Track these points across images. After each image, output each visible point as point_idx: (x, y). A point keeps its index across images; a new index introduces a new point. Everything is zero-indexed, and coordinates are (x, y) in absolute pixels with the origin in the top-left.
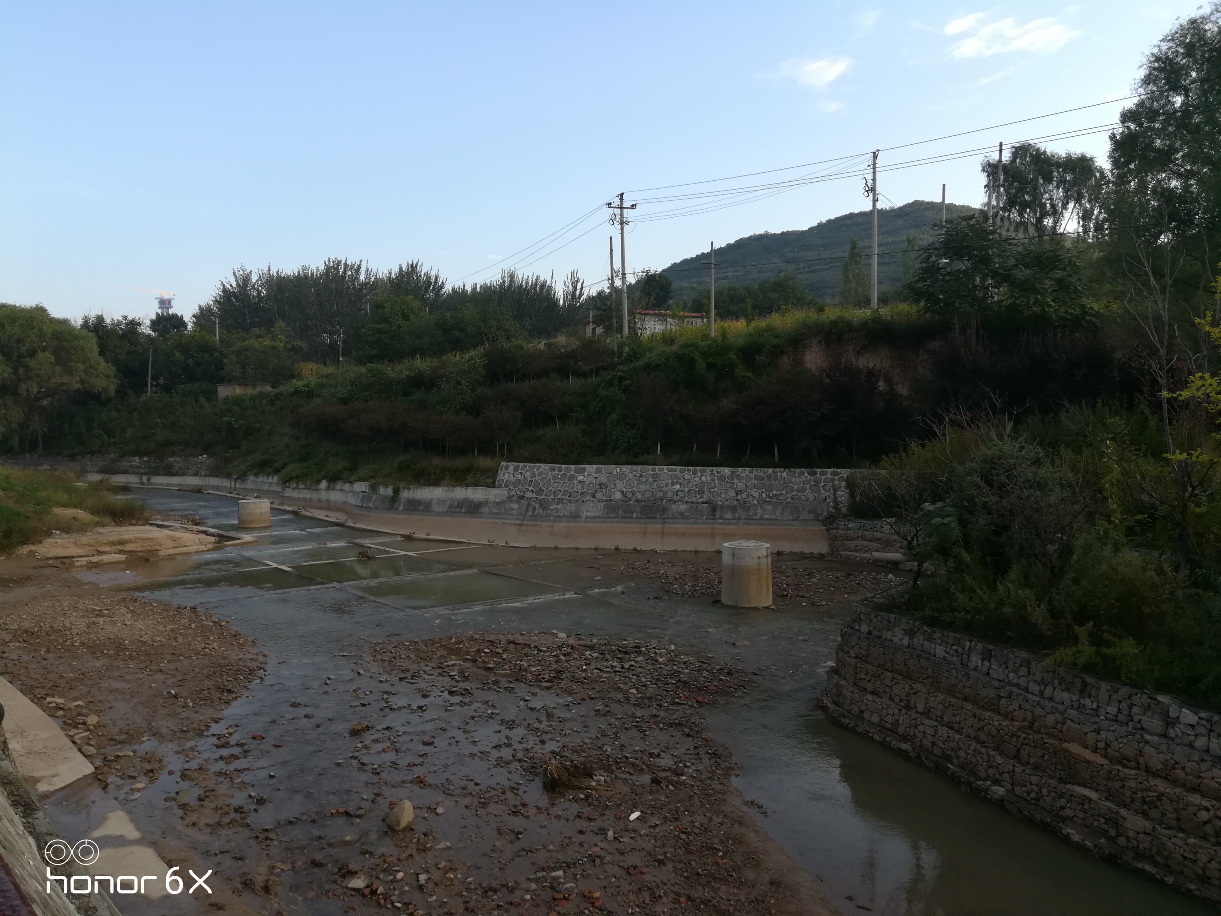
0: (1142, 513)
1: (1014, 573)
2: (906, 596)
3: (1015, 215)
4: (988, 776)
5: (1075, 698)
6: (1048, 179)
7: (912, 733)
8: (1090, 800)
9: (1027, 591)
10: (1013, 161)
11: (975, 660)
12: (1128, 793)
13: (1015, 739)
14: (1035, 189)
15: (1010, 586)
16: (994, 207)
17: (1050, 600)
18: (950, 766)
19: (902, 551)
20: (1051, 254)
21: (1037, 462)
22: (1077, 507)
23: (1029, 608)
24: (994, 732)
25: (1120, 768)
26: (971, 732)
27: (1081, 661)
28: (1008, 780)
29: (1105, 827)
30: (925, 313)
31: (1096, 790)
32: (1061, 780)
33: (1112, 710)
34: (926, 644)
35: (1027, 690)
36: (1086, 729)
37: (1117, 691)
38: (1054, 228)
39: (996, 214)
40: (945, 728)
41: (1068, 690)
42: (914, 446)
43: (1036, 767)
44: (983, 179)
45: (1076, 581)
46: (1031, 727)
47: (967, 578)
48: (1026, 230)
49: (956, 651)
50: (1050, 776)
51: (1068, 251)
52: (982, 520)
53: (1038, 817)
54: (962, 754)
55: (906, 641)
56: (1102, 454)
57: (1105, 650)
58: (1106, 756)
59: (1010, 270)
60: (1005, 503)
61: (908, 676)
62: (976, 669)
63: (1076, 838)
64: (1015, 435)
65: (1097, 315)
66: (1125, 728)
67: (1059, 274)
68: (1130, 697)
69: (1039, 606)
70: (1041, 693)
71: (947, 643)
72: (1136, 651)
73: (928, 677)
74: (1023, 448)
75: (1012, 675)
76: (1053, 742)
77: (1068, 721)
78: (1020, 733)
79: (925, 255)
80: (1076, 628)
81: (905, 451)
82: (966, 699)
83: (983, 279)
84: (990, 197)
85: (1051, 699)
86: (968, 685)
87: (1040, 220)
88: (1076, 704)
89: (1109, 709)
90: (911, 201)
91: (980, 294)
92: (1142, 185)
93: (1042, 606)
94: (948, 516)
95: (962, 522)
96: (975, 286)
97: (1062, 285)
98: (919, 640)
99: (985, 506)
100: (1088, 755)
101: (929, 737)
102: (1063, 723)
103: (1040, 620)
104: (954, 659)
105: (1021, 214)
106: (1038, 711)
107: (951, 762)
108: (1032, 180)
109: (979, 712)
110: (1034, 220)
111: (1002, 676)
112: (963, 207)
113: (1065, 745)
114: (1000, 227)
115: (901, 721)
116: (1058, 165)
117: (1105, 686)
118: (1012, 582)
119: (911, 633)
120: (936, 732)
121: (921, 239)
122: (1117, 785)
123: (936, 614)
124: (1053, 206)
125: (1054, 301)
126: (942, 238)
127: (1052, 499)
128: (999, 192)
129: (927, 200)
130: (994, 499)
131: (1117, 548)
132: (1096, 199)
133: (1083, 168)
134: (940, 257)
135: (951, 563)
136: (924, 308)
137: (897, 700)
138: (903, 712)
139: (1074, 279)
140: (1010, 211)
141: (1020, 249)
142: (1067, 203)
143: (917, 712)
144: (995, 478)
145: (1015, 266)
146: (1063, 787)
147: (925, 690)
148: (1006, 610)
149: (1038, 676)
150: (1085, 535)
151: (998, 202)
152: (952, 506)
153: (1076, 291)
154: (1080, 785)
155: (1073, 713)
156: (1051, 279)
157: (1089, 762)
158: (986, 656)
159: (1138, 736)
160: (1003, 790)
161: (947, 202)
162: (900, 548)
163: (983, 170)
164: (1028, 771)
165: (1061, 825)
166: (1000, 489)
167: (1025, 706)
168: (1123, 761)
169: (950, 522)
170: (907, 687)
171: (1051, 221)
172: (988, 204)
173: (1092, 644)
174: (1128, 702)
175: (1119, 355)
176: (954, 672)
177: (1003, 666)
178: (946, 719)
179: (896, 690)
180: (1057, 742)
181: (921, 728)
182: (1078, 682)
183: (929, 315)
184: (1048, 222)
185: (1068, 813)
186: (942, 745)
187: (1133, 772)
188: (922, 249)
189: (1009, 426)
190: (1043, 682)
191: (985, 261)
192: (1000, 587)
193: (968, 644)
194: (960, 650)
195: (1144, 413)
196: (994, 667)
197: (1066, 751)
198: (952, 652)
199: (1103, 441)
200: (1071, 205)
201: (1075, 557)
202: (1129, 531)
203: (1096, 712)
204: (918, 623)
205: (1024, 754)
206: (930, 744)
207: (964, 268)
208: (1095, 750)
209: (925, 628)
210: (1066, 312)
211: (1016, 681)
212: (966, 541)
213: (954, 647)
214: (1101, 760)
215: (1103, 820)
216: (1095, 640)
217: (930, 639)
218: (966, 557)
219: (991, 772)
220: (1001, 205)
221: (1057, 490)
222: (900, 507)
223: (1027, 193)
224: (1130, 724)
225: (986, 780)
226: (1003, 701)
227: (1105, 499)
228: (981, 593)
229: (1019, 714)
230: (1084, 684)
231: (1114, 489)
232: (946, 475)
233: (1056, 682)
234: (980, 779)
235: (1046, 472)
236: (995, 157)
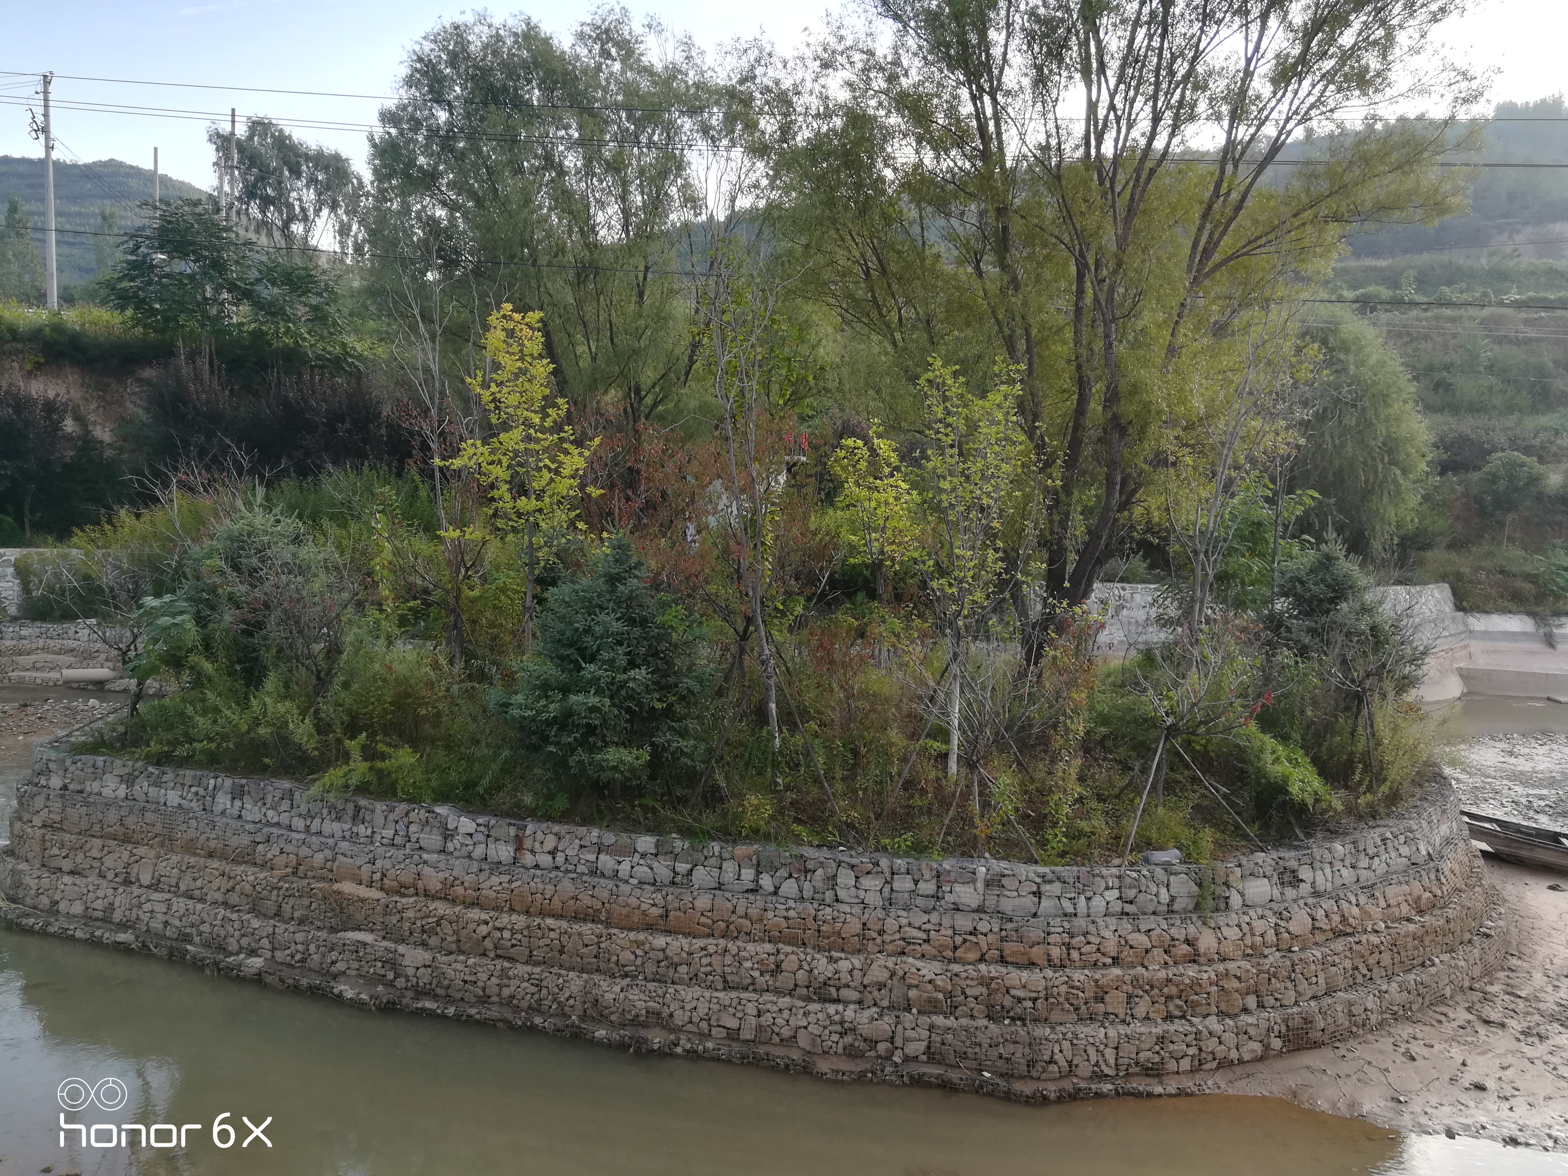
0: (415, 599)
1: (271, 683)
2: (121, 729)
3: (254, 211)
4: (241, 948)
5: (347, 827)
6: (296, 173)
7: (134, 916)
8: (365, 944)
9: (288, 704)
10: (251, 137)
11: (223, 801)
12: (406, 925)
13: (275, 892)
14: (280, 183)
15: (267, 699)
16: (227, 195)
17: (317, 712)
18: (189, 947)
19: (110, 664)
20: (303, 272)
21: (297, 540)
22: (345, 595)
23: (291, 725)
24: (248, 889)
25: (397, 898)
26: (219, 897)
27: (354, 781)
28: (268, 946)
29: (382, 972)
30: (134, 327)
31: (372, 931)
32: (333, 930)
33: (388, 833)
34: (153, 791)
35: (289, 828)
36: (359, 861)
37: (392, 811)
38: (305, 238)
39: (231, 206)
40: (182, 900)
41: (338, 819)
42: (124, 514)
43: (302, 922)
44: (211, 154)
45: (346, 685)
46: (294, 873)
47: (209, 694)
48: (270, 234)
49: (197, 794)
50: (319, 928)
51: (324, 272)
52: (229, 617)
53: (304, 982)
54: (205, 928)
55: (122, 791)
56: (371, 530)
57: (379, 764)
58: (382, 889)
59: (252, 284)
60: (257, 593)
61: (126, 839)
62: (223, 813)
63: (349, 994)
64: (268, 507)
65: (360, 358)
66: (402, 852)
67: (314, 300)
68: (407, 814)
69: (303, 721)
70: (308, 828)
71: (183, 785)
72: (412, 760)
73: (157, 835)
74: (278, 521)
75: (270, 813)
76: (321, 885)
77: (339, 857)
78: (281, 884)
79: (131, 244)
80: (347, 742)
81: (109, 522)
82: (210, 855)
83: (217, 290)
84: (221, 178)
85: (319, 833)
86: (213, 836)
87: (287, 224)
88: (347, 834)
89: (385, 833)
90: (104, 158)
91: (214, 311)
92: (406, 210)
93: (307, 721)
94: (181, 613)
95: (200, 620)
96: (206, 299)
97: (319, 316)
98: (142, 787)
99: (231, 598)
100: (363, 892)
101: (159, 916)
102: (334, 860)
103: (305, 739)
104: (194, 804)
105: (263, 212)
106: (304, 851)
107: (191, 942)
108: (275, 169)
109: (228, 869)
110: (280, 223)
111: (258, 817)
112: (182, 183)
113: (336, 886)
114: (237, 224)
115: (117, 904)
116: (307, 158)
117: (380, 807)
118: (269, 694)
119: (129, 780)
120: (169, 908)
121: (122, 217)
122: (394, 919)
123: (166, 749)
124: (303, 209)
125: (309, 333)
126: (156, 224)
127: (316, 586)
128: (232, 175)
130: (243, 588)
131: (390, 642)
132: (355, 212)
133: (338, 169)
134: (155, 249)
135: (186, 677)
136: (132, 318)
137: (110, 875)
138: (121, 890)
139: (332, 309)
140: (248, 204)
141: (264, 259)
142: (320, 210)
143: (141, 886)
144: (243, 560)
145: (259, 281)
146: (334, 938)
147: (152, 853)
148: (262, 731)
149: (303, 809)
150: (355, 630)
151: (232, 188)
152: (186, 600)
153: (335, 323)
154: (353, 929)
155: (345, 845)
156: (305, 305)
157: (363, 900)
158: (237, 794)
159: (416, 857)
160: (261, 960)
161: (160, 172)
162: (107, 660)
163: (210, 140)
164: (292, 929)
165: (332, 984)
166: (250, 575)
167: (289, 848)
168: (401, 890)
169: (183, 621)
170: (125, 855)
171: (301, 229)
172: (220, 188)
173: (365, 759)
174: (406, 820)
175: (386, 410)
176: (193, 823)
177: (260, 804)
178: (183, 888)
179: (109, 862)
180: (326, 885)
181: (147, 907)
182: (350, 807)
183: (139, 330)
184: (297, 228)
185: (341, 966)
186: (177, 923)
187: (412, 900)
188: (126, 234)
189: (260, 492)
190: (310, 815)
191: (218, 266)
192: (254, 702)
193: (212, 782)
194: (201, 791)
195: (413, 481)
196: (248, 806)
197: (339, 893)
198: (190, 796)
199: (373, 514)
200: (325, 212)
201: (344, 656)
202: (403, 621)
203: (371, 838)
204: (140, 764)
205: (287, 908)
206: (160, 926)
207: (189, 271)
208: (370, 885)
209: (150, 769)
210: (324, 349)
211: (275, 820)
212: (207, 647)
213: (193, 789)
214: (375, 894)
215: (379, 964)
216: (370, 754)
217: (157, 784)
218: (207, 667)
219: (245, 942)
220: (237, 194)
221: (323, 576)
222: (106, 603)
223: (270, 185)
224: (408, 845)
225: (238, 954)
226: (260, 847)
227: (375, 584)
228: (228, 713)
229: (281, 860)
230: (357, 809)
231: (386, 572)
232: (176, 557)
233: (325, 811)
234: (231, 954)
235: (308, 552)
236: (225, 127)
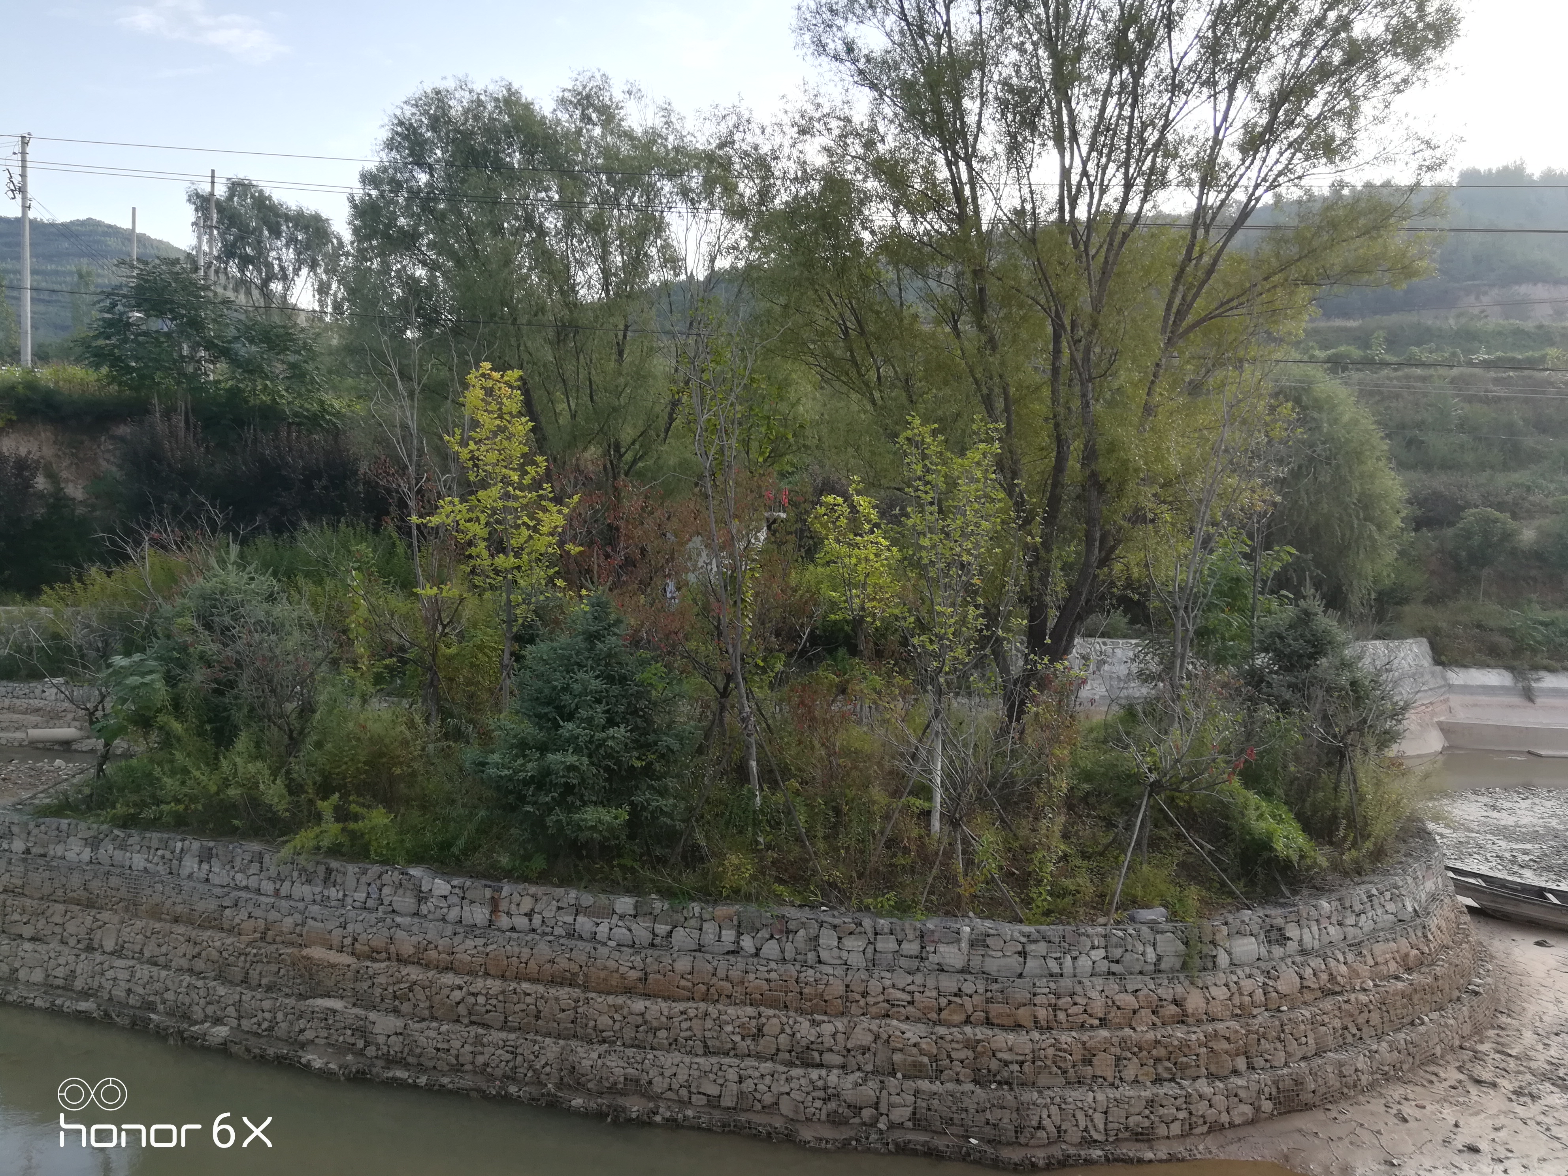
0: (391, 656)
1: (242, 742)
2: (87, 791)
3: (233, 269)
4: (206, 1016)
5: (317, 890)
6: (276, 233)
7: (96, 983)
8: (335, 1012)
9: (259, 764)
10: (230, 198)
11: (190, 864)
12: (378, 991)
13: (242, 958)
14: (259, 242)
15: (238, 760)
16: (205, 254)
17: (288, 773)
18: (152, 1016)
19: (77, 724)
20: (282, 330)
21: (271, 598)
22: (319, 654)
23: (262, 786)
24: (215, 955)
25: (369, 964)
26: (184, 963)
27: (326, 843)
28: (234, 1014)
29: (352, 1040)
30: (109, 384)
31: (342, 998)
32: (301, 997)
33: (361, 896)
34: (119, 855)
35: (258, 891)
36: (330, 926)
37: (365, 873)
38: (284, 297)
39: (209, 265)
40: (145, 966)
41: (309, 881)
42: (95, 572)
43: (269, 989)
44: (189, 213)
45: (319, 745)
46: (263, 939)
47: (178, 755)
48: (249, 293)
49: (163, 857)
50: (287, 995)
51: (303, 330)
52: (199, 676)
53: (271, 1051)
54: (170, 996)
55: (86, 855)
56: (347, 588)
57: (352, 826)
58: (353, 954)
59: (229, 342)
60: (229, 652)
61: (90, 904)
62: (190, 876)
63: (318, 1063)
64: (243, 563)
65: (338, 414)
66: (374, 915)
67: (292, 358)
68: (380, 877)
69: (274, 782)
70: (277, 892)
71: (149, 848)
72: (386, 821)
73: (121, 900)
74: (252, 579)
75: (239, 876)
76: (290, 951)
77: (310, 921)
78: (249, 949)
79: (107, 303)
80: (319, 803)
81: (80, 580)
82: (176, 920)
83: (194, 348)
84: (199, 238)
85: (289, 897)
86: (179, 900)
87: (266, 282)
88: (318, 898)
89: (357, 896)
91: (190, 369)
92: (386, 269)
93: (278, 782)
94: (151, 672)
95: (171, 680)
96: (182, 357)
97: (297, 374)
98: (107, 850)
99: (202, 657)
100: (334, 957)
101: (122, 984)
102: (304, 924)
103: (276, 800)
104: (160, 868)
105: (242, 271)
106: (273, 915)
107: (154, 1010)
108: (255, 229)
109: (193, 934)
110: (258, 282)
111: (226, 880)
112: (161, 242)
113: (305, 952)
114: (215, 283)
115: (79, 971)
116: (287, 218)
117: (352, 869)
118: (239, 754)
119: (94, 843)
120: (132, 975)
121: (99, 275)
122: (365, 985)
123: (132, 811)
124: (282, 268)
125: (287, 390)
126: (133, 282)
127: (290, 644)
128: (211, 234)
129: (107, 222)
130: (215, 647)
131: (364, 701)
132: (334, 271)
133: (318, 229)
134: (132, 308)
135: (154, 736)
136: (107, 376)
137: (72, 942)
138: (83, 957)
139: (310, 367)
140: (227, 263)
141: (243, 317)
142: (300, 269)
143: (104, 952)
144: (216, 619)
145: (237, 339)
146: (302, 1005)
147: (116, 919)
148: (232, 792)
149: (273, 872)
150: (329, 688)
151: (211, 248)
152: (156, 659)
153: (313, 381)
154: (322, 996)
155: (315, 909)
156: (283, 362)
157: (333, 966)
158: (205, 857)
159: (389, 921)
160: (227, 1028)
161: (138, 231)
162: (74, 720)
163: (189, 200)
164: (259, 996)
165: (300, 1053)
166: (222, 633)
167: (257, 913)
168: (373, 954)
169: (153, 681)
170: (89, 921)
171: (280, 287)
172: (198, 248)
173: (338, 820)
174: (378, 882)
175: (364, 468)
176: (159, 887)
177: (228, 867)
178: (147, 954)
179: (71, 928)
180: (295, 950)
181: (110, 974)
182: (321, 869)
183: (114, 387)
184: (276, 287)
185: (309, 1035)
186: (141, 990)
187: (383, 965)
188: (102, 292)
189: (234, 549)
190: (279, 878)
191: (196, 324)
192: (224, 763)
193: (179, 844)
194: (168, 855)
195: (391, 537)
196: (216, 869)
197: (308, 958)
198: (156, 859)
199: (348, 571)
200: (304, 271)
201: (318, 716)
202: (378, 679)
203: (342, 902)
204: (105, 827)
205: (254, 975)
206: (123, 994)
207: (166, 329)
208: (341, 950)
209: (116, 832)
210: (301, 407)
211: (244, 883)
212: (177, 706)
213: (160, 852)
214: (345, 959)
215: (349, 1032)
216: (342, 815)
217: (123, 847)
218: (177, 727)
219: (210, 1010)
220: (215, 253)
221: (296, 633)
222: (74, 663)
223: (249, 244)
224: (381, 908)
225: (202, 1022)
226: (228, 912)
227: (351, 642)
228: (197, 774)
229: (249, 925)
230: (329, 871)
231: (361, 630)
232: (147, 616)
233: (295, 874)
234: (196, 1023)
235: (281, 610)
236: (205, 189)
